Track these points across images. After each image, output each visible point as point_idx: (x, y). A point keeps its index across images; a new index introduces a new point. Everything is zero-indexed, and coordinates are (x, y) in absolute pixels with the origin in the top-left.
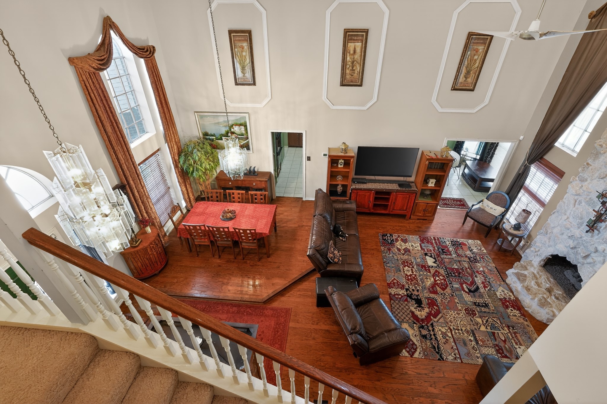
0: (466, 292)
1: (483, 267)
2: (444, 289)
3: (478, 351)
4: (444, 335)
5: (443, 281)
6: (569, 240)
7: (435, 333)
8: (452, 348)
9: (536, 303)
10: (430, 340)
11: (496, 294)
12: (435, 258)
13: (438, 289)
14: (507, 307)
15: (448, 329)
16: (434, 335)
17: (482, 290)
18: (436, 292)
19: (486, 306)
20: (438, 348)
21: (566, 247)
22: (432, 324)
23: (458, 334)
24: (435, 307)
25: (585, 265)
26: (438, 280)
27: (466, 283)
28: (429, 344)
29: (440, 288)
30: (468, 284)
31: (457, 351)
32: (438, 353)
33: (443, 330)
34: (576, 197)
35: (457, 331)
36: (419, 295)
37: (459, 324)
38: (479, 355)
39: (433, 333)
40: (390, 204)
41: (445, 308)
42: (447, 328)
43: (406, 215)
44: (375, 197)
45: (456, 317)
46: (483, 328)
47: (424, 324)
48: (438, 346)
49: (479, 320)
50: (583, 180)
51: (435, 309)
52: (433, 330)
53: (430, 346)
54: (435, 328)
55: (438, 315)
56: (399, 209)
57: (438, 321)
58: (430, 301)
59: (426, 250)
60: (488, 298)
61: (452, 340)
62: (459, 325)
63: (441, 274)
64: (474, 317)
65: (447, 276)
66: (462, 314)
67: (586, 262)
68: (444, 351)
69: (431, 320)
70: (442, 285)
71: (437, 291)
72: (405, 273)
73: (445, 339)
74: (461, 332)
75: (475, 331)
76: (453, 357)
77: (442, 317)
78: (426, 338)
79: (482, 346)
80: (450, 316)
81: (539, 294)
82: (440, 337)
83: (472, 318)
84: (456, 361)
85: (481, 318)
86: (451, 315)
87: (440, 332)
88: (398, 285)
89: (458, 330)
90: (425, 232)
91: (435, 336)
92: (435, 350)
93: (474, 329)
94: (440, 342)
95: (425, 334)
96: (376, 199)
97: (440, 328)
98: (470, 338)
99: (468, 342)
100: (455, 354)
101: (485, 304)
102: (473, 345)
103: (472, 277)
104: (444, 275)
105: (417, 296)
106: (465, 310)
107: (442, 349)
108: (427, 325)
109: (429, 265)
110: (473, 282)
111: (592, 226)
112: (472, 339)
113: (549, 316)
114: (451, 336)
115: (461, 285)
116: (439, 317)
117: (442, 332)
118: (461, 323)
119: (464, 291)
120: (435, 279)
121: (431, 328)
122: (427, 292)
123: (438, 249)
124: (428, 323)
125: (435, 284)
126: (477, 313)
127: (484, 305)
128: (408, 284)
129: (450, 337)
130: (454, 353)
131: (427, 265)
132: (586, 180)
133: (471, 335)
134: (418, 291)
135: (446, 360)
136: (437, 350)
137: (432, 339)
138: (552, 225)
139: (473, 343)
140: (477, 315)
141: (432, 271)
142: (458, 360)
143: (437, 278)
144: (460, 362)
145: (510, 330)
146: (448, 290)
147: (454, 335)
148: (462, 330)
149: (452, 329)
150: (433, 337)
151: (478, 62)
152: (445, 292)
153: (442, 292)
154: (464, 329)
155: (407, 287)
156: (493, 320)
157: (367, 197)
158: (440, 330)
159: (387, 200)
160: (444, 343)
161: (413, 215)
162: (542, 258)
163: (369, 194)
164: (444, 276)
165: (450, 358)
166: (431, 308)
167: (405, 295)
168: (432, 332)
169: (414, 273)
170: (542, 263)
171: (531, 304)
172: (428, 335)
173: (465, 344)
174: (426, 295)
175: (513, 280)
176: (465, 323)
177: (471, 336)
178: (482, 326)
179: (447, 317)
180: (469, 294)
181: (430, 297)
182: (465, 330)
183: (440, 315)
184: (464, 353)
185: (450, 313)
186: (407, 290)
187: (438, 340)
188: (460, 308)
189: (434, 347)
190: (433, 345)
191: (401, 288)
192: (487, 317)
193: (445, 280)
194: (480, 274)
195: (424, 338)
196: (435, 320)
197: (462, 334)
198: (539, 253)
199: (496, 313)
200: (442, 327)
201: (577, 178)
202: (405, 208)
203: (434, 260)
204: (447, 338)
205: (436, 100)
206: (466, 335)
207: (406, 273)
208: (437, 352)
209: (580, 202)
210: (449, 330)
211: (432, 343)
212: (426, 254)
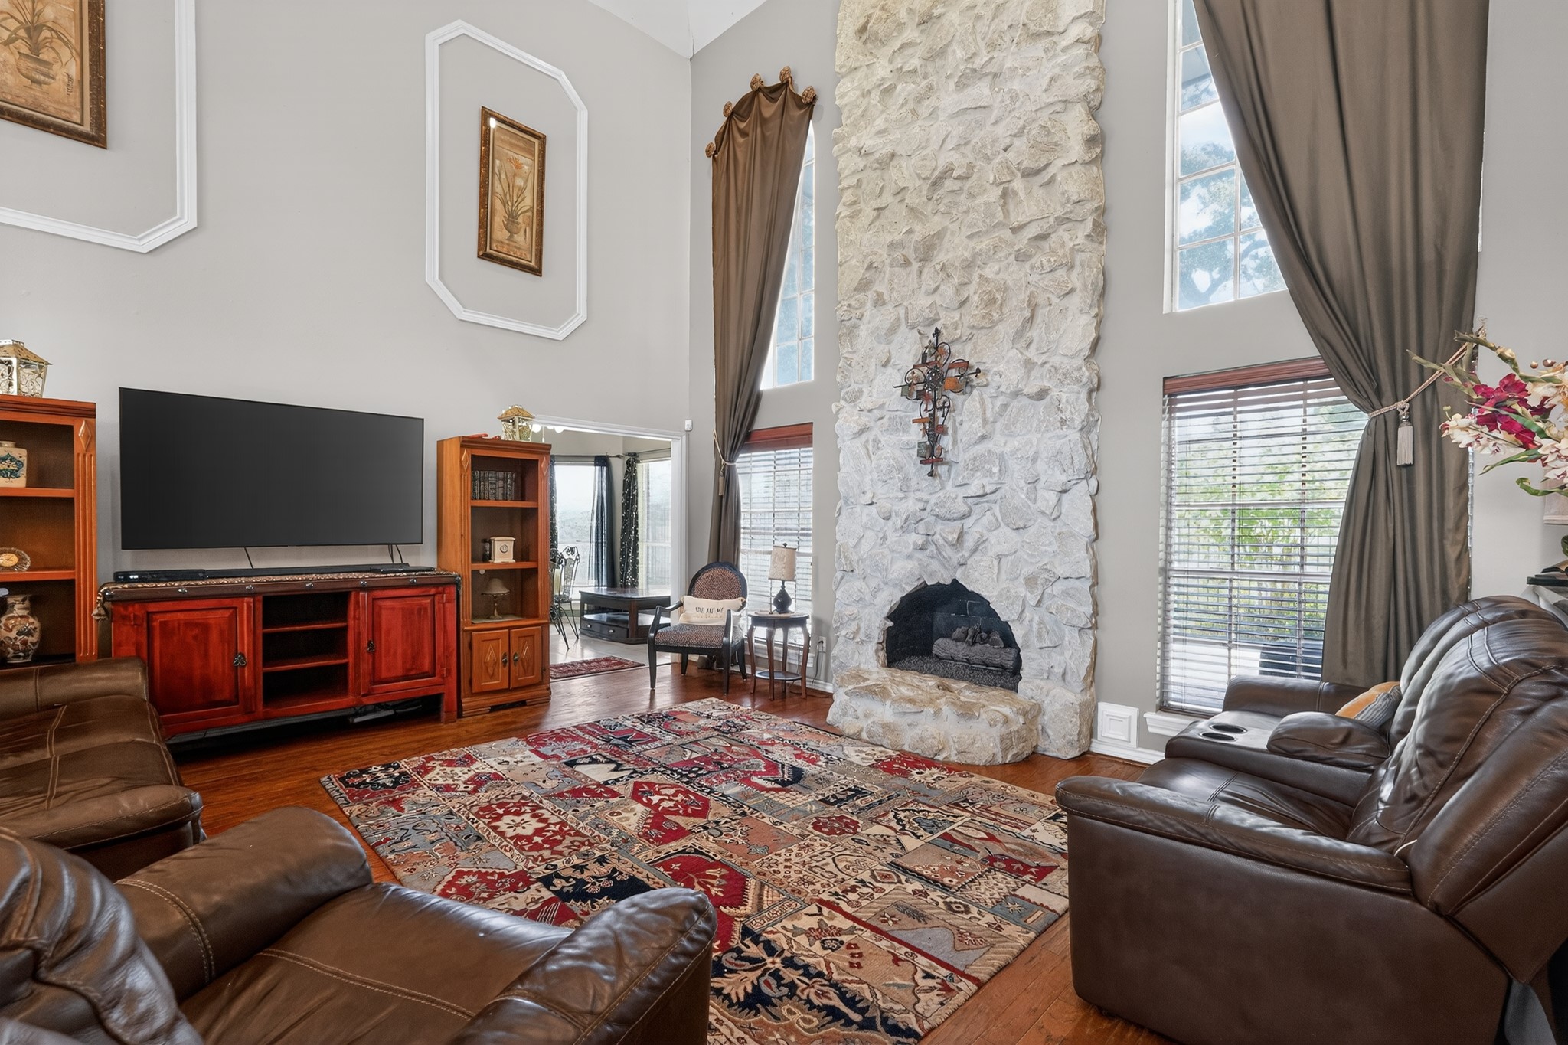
0: (777, 790)
1: (768, 731)
2: (703, 813)
3: (974, 910)
4: (822, 934)
5: (680, 797)
6: (906, 537)
7: (787, 954)
8: (896, 960)
9: (953, 717)
10: (791, 998)
11: (852, 763)
12: (610, 761)
13: (681, 820)
14: (905, 774)
15: (820, 910)
16: (789, 963)
17: (809, 769)
18: (680, 833)
19: (858, 792)
20: (851, 1002)
21: (909, 557)
22: (746, 932)
23: (864, 903)
24: (710, 872)
25: (969, 562)
26: (662, 800)
27: (755, 773)
28: (799, 1014)
29: (686, 814)
30: (761, 773)
31: (921, 960)
32: (868, 1024)
33: (807, 922)
34: (864, 437)
35: (852, 896)
36: (614, 870)
37: (836, 871)
38: (989, 918)
39: (778, 960)
40: (351, 659)
41: (749, 857)
42: (814, 909)
43: (436, 699)
44: (265, 635)
45: (807, 859)
46: (910, 843)
47: (716, 951)
48: (842, 995)
49: (877, 830)
50: (855, 398)
51: (714, 878)
52: (770, 948)
53: (810, 1022)
54: (771, 937)
55: (743, 888)
56: (399, 672)
57: (760, 909)
58: (675, 866)
59: (563, 755)
60: (843, 777)
61: (867, 934)
62: (841, 876)
63: (660, 785)
64: (859, 830)
65: (686, 780)
66: (817, 844)
67: (967, 554)
68: (884, 995)
69: (731, 919)
70: (685, 807)
71: (679, 826)
72: (510, 833)
73: (843, 947)
74: (865, 890)
75: (899, 861)
76: (932, 989)
77: (762, 885)
78: (767, 1002)
79: (963, 887)
80: (786, 867)
81: (937, 698)
82: (814, 954)
83: (854, 837)
84: (960, 998)
85: (878, 823)
86: (788, 863)
87: (803, 940)
88: (491, 884)
89: (853, 889)
90: (537, 725)
91: (796, 967)
92: (849, 1022)
93: (891, 859)
94: (835, 976)
95: (749, 989)
96: (273, 648)
97: (789, 925)
98: (910, 888)
99: (921, 903)
100: (928, 976)
101: (850, 789)
102: (940, 901)
103: (758, 756)
104: (673, 782)
105: (609, 877)
106: (816, 827)
107: (868, 995)
108: (726, 948)
109: (601, 780)
110: (773, 767)
111: (931, 456)
112: (917, 885)
113: (999, 725)
114: (849, 923)
115: (746, 780)
116: (751, 894)
117: (809, 933)
118: (841, 865)
119: (768, 790)
120: (649, 804)
121: (754, 951)
122: (643, 849)
123: (608, 741)
124: (726, 937)
125: (658, 817)
126: (855, 818)
127: (849, 793)
128: (543, 860)
129: (851, 931)
130: (919, 976)
131: (593, 785)
132: (861, 392)
133: (903, 878)
134: (602, 860)
135: (927, 1026)
136: (856, 1017)
137: (792, 986)
138: (852, 542)
139: (935, 894)
140: (861, 822)
141: (625, 789)
142: (961, 985)
143: (655, 799)
144: (974, 988)
145: (968, 809)
146: (718, 811)
147: (858, 915)
148: (862, 882)
149: (833, 899)
150: (790, 975)
151: (528, 194)
152: (710, 817)
153: (700, 821)
154: (866, 876)
155: (541, 870)
156: (909, 810)
157: (214, 636)
158: (796, 932)
159: (335, 642)
160: (852, 965)
161: (473, 695)
162: (876, 641)
163: (227, 614)
164: (672, 786)
165: (929, 1002)
166: (699, 883)
167: (548, 902)
168: (769, 960)
169: (554, 819)
170: (882, 654)
171: (942, 733)
172: (767, 983)
173: (919, 916)
174: (650, 854)
175: (860, 712)
176: (851, 859)
177: (907, 881)
178: (904, 839)
179: (781, 876)
180: (788, 791)
181: (668, 855)
182: (873, 877)
183: (752, 885)
184: (949, 947)
185: (781, 859)
186: (547, 882)
187: (820, 974)
188: (796, 831)
189: (834, 1013)
190: (820, 1009)
191: (514, 888)
192: (888, 812)
193: (686, 792)
194: (774, 743)
195: (758, 1012)
196: (748, 908)
197: (876, 895)
198: (861, 636)
199: (899, 795)
200: (794, 915)
201: (842, 403)
202: (427, 666)
203: (613, 766)
204: (846, 938)
205: (441, 277)
206: (888, 888)
207: (514, 834)
208: (862, 1026)
209: (876, 441)
210: (825, 910)
211: (809, 1001)
212: (571, 764)
